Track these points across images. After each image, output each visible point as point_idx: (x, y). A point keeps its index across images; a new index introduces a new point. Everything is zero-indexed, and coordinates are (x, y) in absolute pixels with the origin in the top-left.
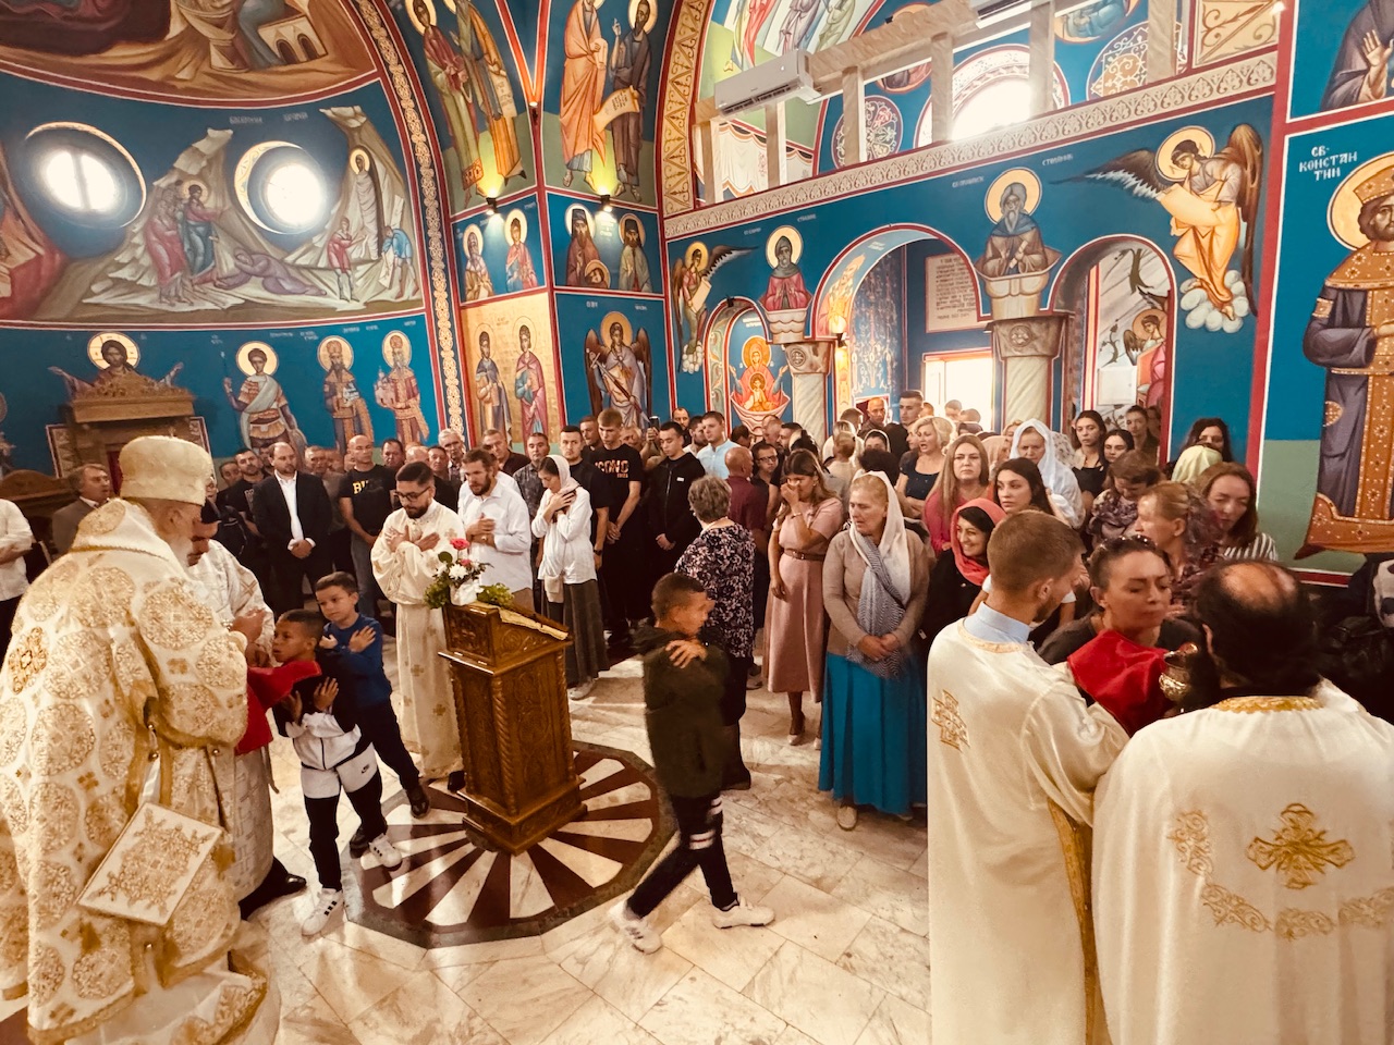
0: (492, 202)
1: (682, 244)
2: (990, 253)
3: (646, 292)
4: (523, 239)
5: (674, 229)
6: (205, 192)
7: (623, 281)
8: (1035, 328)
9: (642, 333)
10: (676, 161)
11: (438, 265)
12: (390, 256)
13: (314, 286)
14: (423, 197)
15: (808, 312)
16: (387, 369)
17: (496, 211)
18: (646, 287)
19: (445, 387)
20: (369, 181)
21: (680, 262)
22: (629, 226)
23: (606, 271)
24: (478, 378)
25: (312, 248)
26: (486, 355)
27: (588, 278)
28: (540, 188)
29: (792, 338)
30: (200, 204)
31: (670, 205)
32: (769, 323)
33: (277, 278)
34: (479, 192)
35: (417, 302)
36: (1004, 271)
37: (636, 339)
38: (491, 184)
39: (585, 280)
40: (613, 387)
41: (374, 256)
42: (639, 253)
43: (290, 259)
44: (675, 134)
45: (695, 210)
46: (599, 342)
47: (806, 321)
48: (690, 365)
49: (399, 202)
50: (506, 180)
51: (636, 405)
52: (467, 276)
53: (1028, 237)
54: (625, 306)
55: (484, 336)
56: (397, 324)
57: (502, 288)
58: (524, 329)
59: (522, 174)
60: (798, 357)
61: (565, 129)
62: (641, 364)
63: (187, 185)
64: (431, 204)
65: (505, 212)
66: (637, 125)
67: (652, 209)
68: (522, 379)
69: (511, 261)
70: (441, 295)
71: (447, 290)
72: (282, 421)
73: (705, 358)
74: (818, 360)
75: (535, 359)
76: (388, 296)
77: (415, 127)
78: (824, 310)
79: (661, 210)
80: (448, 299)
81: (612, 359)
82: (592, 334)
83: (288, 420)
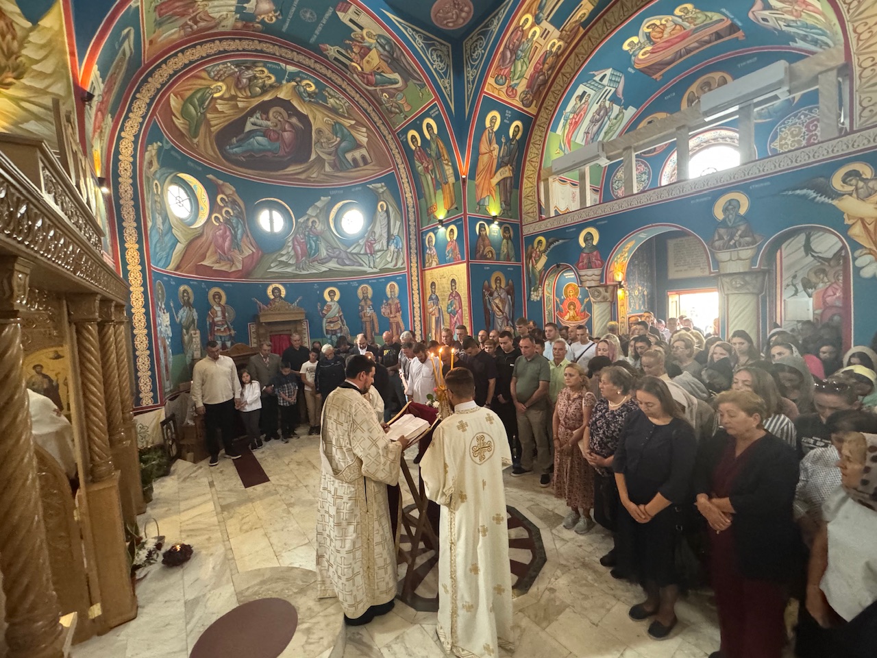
0: (441, 222)
1: (531, 238)
2: (717, 238)
3: (513, 262)
4: (455, 238)
5: (527, 231)
6: (318, 223)
7: (502, 257)
8: (747, 278)
9: (510, 282)
10: (530, 198)
11: (413, 251)
12: (392, 248)
13: (358, 262)
14: (409, 221)
15: (603, 270)
16: (387, 299)
17: (443, 226)
18: (513, 259)
19: (414, 308)
20: (385, 215)
21: (530, 247)
22: (506, 230)
23: (494, 252)
24: (429, 303)
25: (359, 245)
26: (433, 293)
27: (486, 255)
28: (465, 214)
29: (593, 284)
30: (315, 228)
31: (527, 219)
32: (580, 276)
33: (343, 259)
34: (435, 217)
35: (404, 268)
36: (727, 247)
37: (507, 284)
38: (441, 214)
39: (484, 257)
40: (495, 308)
41: (385, 248)
42: (510, 242)
43: (349, 250)
44: (530, 185)
45: (540, 221)
46: (490, 286)
47: (601, 275)
48: (535, 297)
49: (398, 223)
50: (448, 211)
51: (506, 318)
52: (427, 256)
53: (742, 228)
54: (502, 269)
55: (433, 284)
56: (393, 279)
57: (443, 261)
58: (453, 281)
59: (456, 208)
60: (596, 293)
61: (477, 186)
62: (509, 297)
63: (311, 220)
64: (412, 223)
65: (446, 226)
66: (511, 182)
67: (516, 221)
68: (451, 305)
69: (449, 248)
70: (414, 265)
71: (417, 263)
72: (340, 322)
73: (543, 293)
74: (608, 295)
75: (458, 295)
76: (390, 266)
77: (408, 190)
78: (612, 269)
79: (521, 222)
80: (417, 267)
81: (496, 294)
82: (486, 282)
83: (342, 321)
